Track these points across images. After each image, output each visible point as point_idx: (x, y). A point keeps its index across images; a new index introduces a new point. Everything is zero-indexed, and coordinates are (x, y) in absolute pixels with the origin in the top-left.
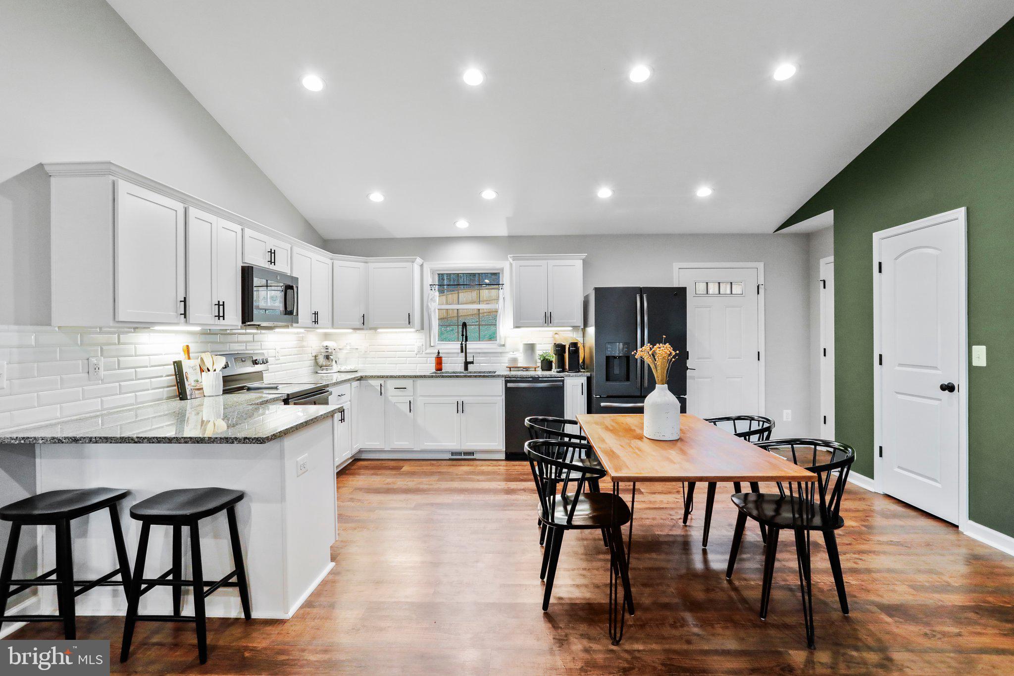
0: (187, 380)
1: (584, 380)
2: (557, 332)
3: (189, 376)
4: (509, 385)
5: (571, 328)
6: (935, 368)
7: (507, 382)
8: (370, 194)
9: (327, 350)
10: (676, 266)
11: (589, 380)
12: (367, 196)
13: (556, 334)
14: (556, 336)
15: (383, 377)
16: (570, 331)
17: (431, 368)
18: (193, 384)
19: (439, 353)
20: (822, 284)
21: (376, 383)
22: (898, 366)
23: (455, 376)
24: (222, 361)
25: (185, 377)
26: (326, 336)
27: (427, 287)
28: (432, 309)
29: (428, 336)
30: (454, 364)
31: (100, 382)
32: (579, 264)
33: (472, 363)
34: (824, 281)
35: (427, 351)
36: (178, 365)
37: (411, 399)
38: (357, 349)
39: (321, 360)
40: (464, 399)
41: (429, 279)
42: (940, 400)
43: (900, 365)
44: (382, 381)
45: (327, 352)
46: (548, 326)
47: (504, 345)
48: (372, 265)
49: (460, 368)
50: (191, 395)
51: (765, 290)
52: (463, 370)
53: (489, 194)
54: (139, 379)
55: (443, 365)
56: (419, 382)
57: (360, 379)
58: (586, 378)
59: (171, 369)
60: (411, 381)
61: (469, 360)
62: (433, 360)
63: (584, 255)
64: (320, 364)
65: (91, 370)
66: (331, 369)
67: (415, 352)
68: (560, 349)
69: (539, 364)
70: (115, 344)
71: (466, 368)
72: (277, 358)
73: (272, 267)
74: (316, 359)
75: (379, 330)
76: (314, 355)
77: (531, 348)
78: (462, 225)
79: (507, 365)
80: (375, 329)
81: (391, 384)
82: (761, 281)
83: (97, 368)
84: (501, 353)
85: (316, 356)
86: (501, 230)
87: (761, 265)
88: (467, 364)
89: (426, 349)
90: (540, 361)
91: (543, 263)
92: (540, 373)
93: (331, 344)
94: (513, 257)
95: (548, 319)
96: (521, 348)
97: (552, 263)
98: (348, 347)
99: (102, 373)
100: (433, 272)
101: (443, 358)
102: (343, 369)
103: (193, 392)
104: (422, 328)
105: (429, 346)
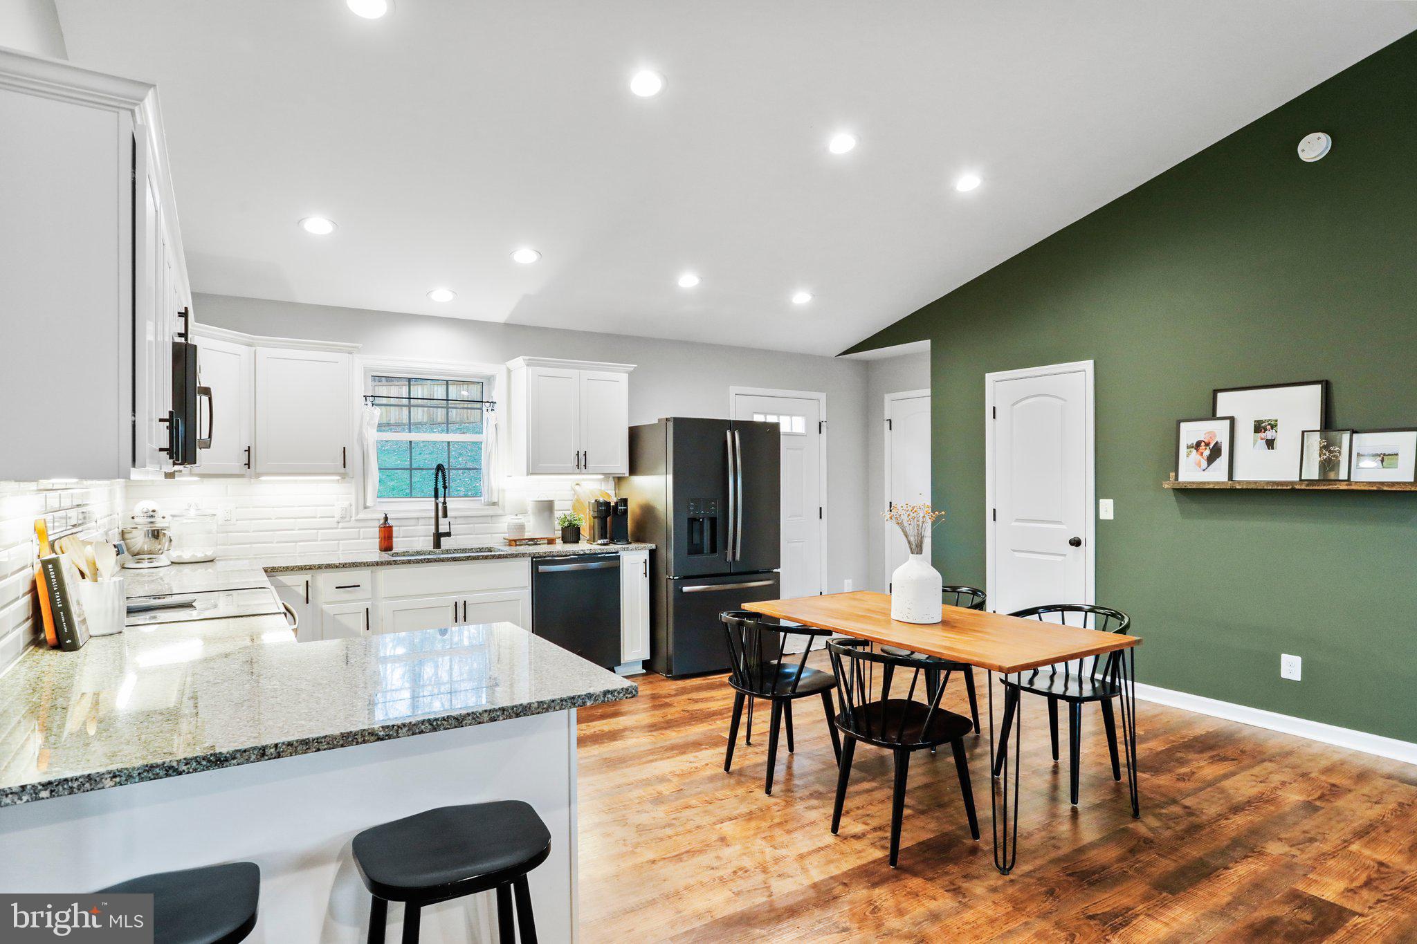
1: (645, 555)
2: (579, 482)
4: (542, 568)
5: (602, 477)
6: (1059, 522)
7: (535, 564)
8: (307, 218)
9: (152, 520)
10: (734, 389)
11: (653, 554)
12: (301, 221)
13: (577, 484)
14: (577, 487)
15: (311, 568)
16: (598, 480)
17: (375, 549)
19: (386, 519)
20: (887, 425)
21: (294, 580)
22: (1015, 521)
23: (415, 560)
27: (358, 400)
28: (372, 442)
29: (359, 489)
30: (414, 537)
32: (624, 378)
33: (448, 534)
34: (890, 421)
35: (361, 516)
37: (368, 604)
38: (215, 515)
39: (139, 540)
40: (470, 598)
41: (364, 386)
42: (1065, 555)
43: (1018, 520)
44: (307, 576)
45: (152, 522)
46: (580, 473)
47: (494, 504)
48: (262, 352)
49: (426, 543)
51: (827, 428)
52: (431, 548)
53: (525, 255)
55: (394, 539)
56: (384, 572)
58: (648, 552)
61: (443, 529)
62: (373, 532)
63: (631, 367)
64: (136, 548)
67: (336, 520)
68: (603, 510)
69: (559, 534)
71: (437, 545)
74: (125, 539)
77: (547, 507)
78: (442, 298)
79: (507, 536)
80: (263, 475)
81: (328, 581)
82: (823, 418)
84: (492, 516)
85: (123, 533)
86: (499, 312)
87: (823, 396)
88: (438, 537)
89: (357, 513)
90: (560, 528)
91: (573, 373)
94: (529, 360)
95: (581, 462)
96: (530, 507)
97: (584, 374)
98: (192, 512)
100: (364, 372)
101: (394, 528)
102: (187, 556)
105: (361, 507)
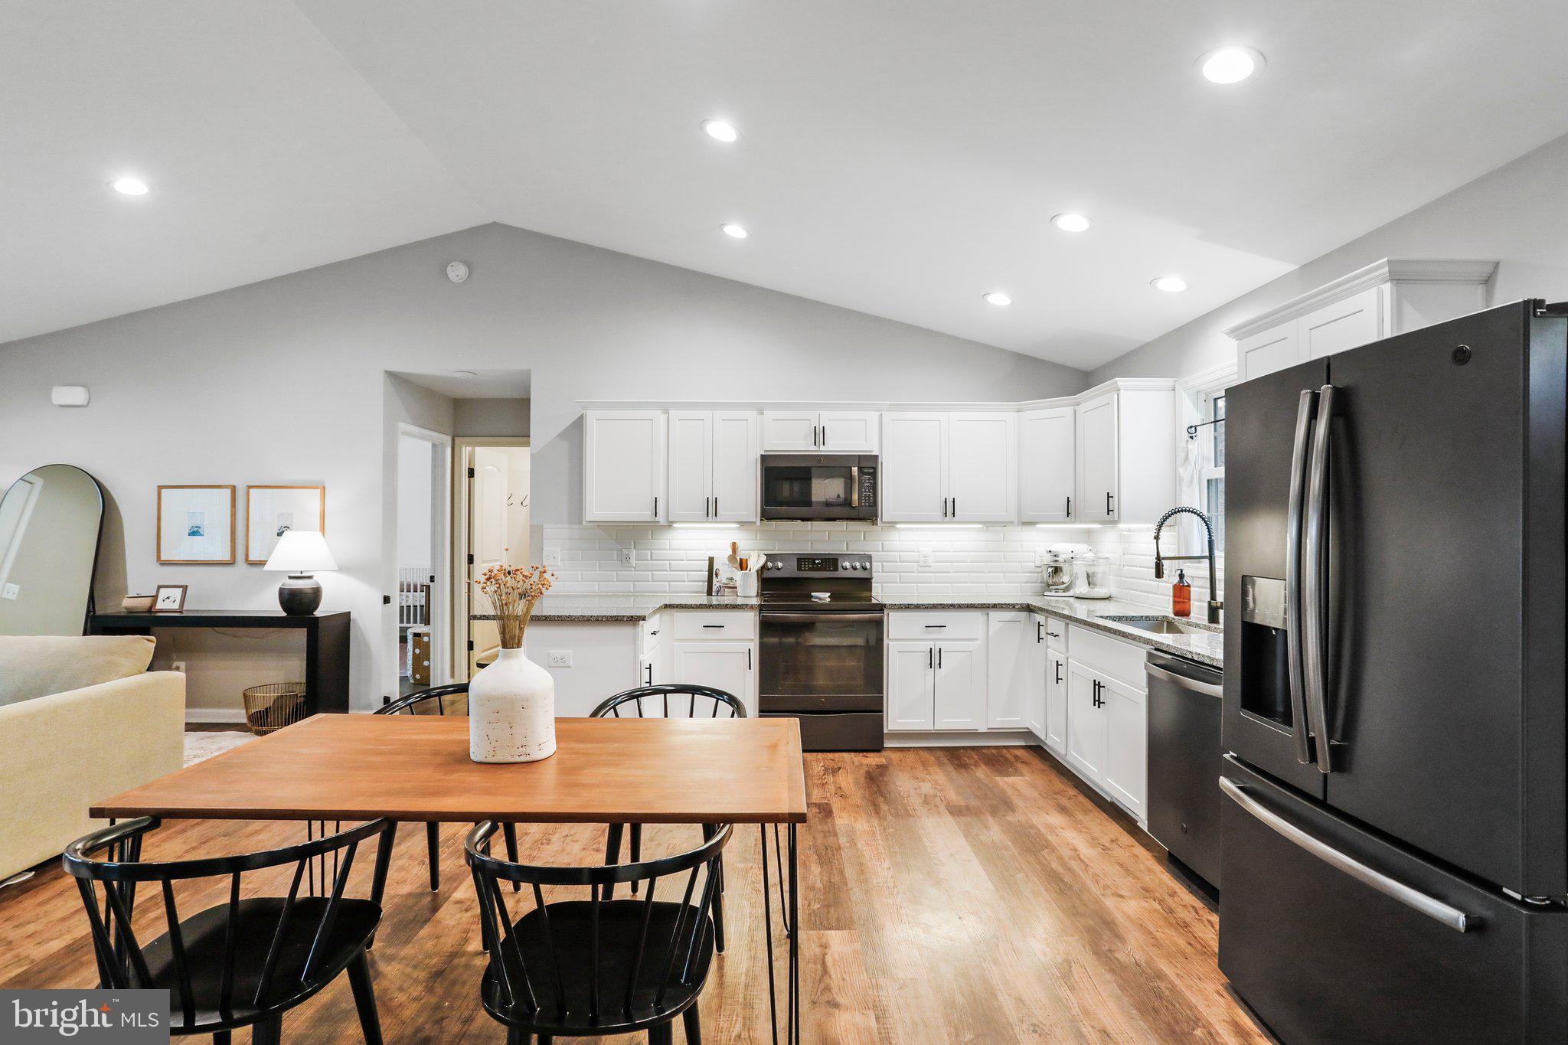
0: (717, 576)
3: (720, 572)
7: (1148, 658)
8: (985, 297)
9: (1057, 559)
18: (724, 581)
19: (1181, 576)
25: (714, 573)
31: (633, 569)
36: (710, 561)
37: (1061, 658)
40: (1106, 679)
45: (1056, 561)
50: (718, 592)
54: (674, 571)
56: (1071, 628)
59: (705, 564)
65: (624, 559)
66: (1063, 591)
72: (922, 564)
73: (823, 448)
76: (1042, 564)
81: (1050, 625)
83: (628, 558)
91: (1291, 328)
97: (1306, 322)
99: (633, 561)
103: (722, 590)
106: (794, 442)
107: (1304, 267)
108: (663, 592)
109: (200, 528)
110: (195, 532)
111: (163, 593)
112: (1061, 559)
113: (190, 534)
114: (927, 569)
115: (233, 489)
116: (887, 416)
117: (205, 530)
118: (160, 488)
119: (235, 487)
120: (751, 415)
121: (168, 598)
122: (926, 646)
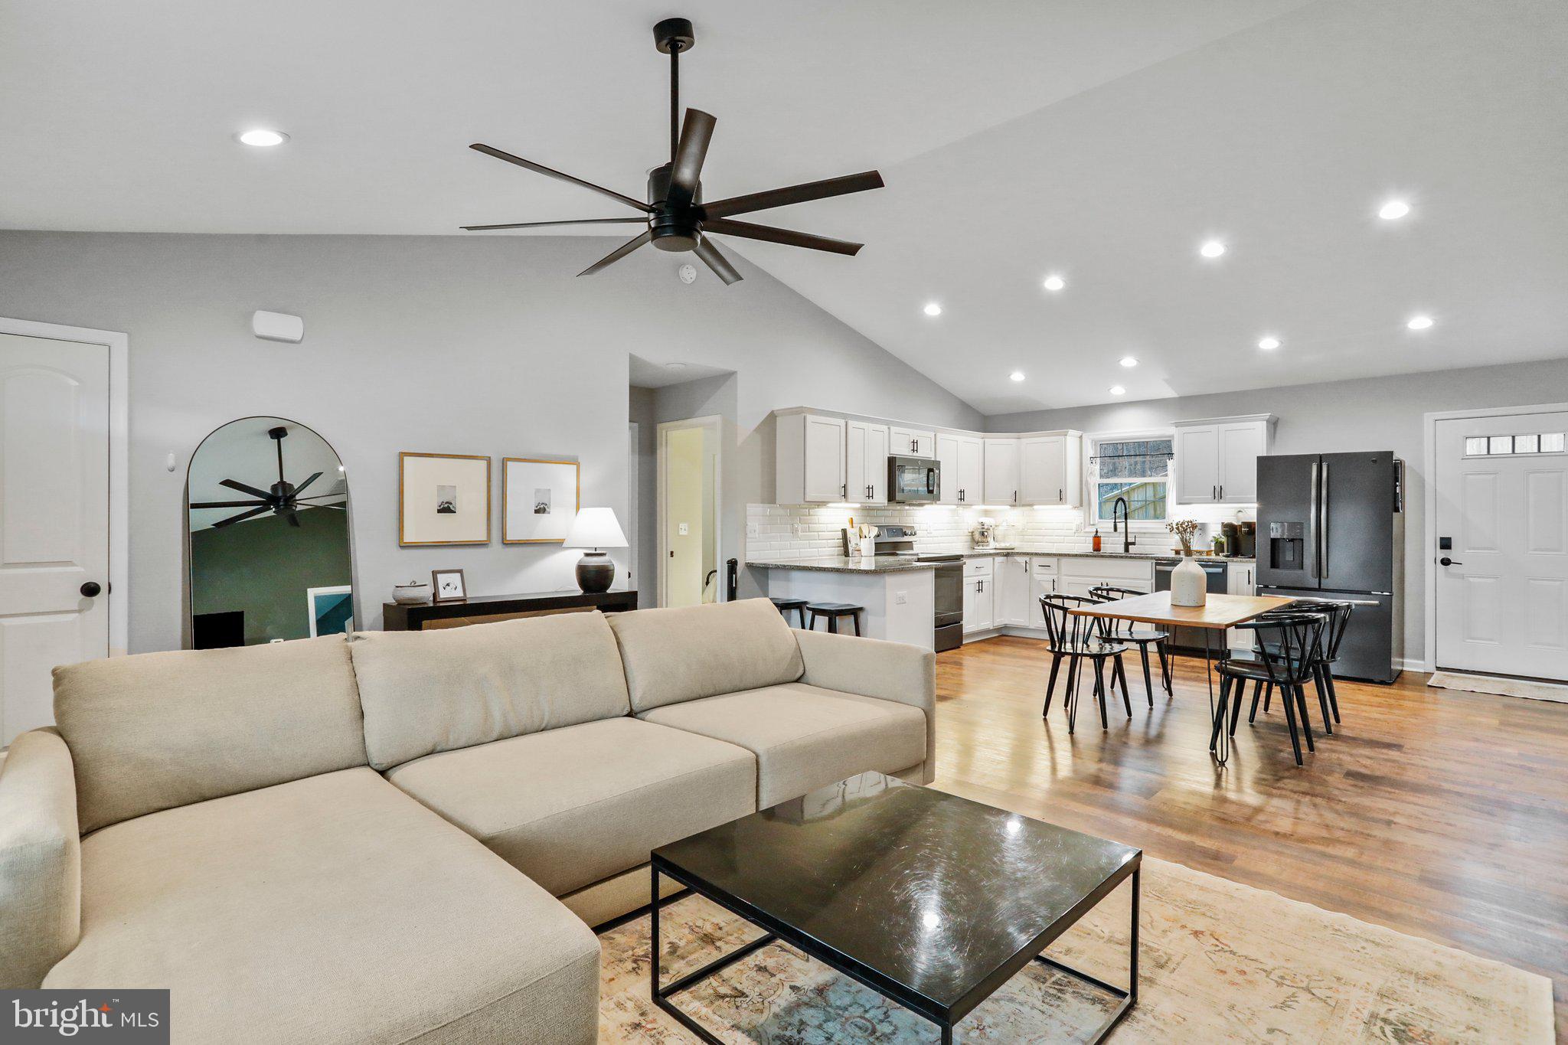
0: (850, 543)
3: (851, 540)
4: (1159, 568)
7: (1157, 564)
9: (983, 526)
10: (1429, 416)
12: (1009, 375)
13: (1240, 511)
15: (1028, 554)
17: (1089, 548)
18: (854, 546)
19: (1097, 532)
21: (1021, 560)
23: (1114, 556)
24: (875, 531)
25: (849, 540)
26: (986, 513)
27: (1086, 461)
28: (1092, 484)
29: (1087, 514)
30: (1113, 544)
32: (1261, 426)
33: (1134, 544)
35: (1087, 530)
36: (844, 531)
38: (1015, 526)
39: (977, 536)
41: (1090, 451)
44: (1027, 558)
45: (982, 528)
46: (1218, 502)
48: (1024, 441)
49: (1121, 549)
50: (852, 554)
53: (1129, 362)
54: (821, 539)
55: (1102, 545)
56: (1064, 560)
57: (1007, 555)
59: (840, 534)
60: (1055, 559)
61: (1130, 540)
62: (1091, 540)
63: (1269, 415)
64: (977, 540)
65: (794, 531)
66: (987, 546)
67: (1073, 531)
68: (1231, 530)
69: (1211, 547)
70: (806, 516)
71: (1127, 550)
72: (927, 530)
73: (915, 454)
74: (972, 535)
75: (1035, 507)
76: (970, 530)
77: (1203, 528)
78: (1118, 392)
80: (1031, 505)
81: (1036, 561)
83: (797, 530)
85: (972, 532)
88: (1127, 545)
89: (1084, 528)
90: (1211, 543)
91: (1213, 428)
92: (1213, 557)
93: (988, 521)
95: (1218, 495)
97: (1223, 427)
98: (1004, 524)
99: (800, 533)
100: (1095, 442)
101: (1101, 538)
102: (999, 546)
103: (854, 550)
104: (1081, 505)
105: (1087, 524)
106: (902, 450)
107: (1181, 399)
108: (815, 556)
109: (451, 504)
110: (446, 509)
111: (442, 579)
112: (986, 527)
113: (439, 511)
114: (932, 535)
115: (489, 460)
116: (938, 435)
117: (459, 506)
118: (402, 455)
119: (490, 457)
120: (885, 428)
121: (448, 585)
122: (976, 579)
